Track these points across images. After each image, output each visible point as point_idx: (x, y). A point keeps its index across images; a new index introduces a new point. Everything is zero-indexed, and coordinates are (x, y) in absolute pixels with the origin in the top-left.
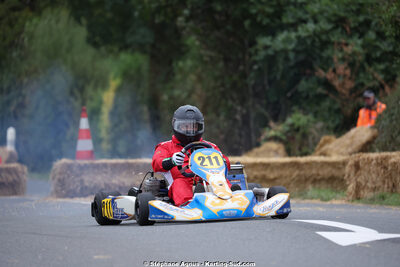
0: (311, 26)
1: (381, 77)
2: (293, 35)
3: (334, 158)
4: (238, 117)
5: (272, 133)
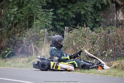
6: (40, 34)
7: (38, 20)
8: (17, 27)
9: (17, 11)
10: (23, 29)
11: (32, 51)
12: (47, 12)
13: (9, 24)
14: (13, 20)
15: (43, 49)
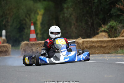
4: (90, 23)
5: (103, 29)
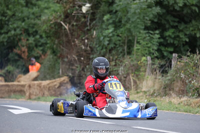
0: (13, 32)
1: (41, 52)
2: (6, 36)
3: (22, 83)
6: (141, 63)
7: (140, 44)
8: (112, 54)
9: (112, 32)
10: (120, 56)
11: (131, 85)
12: (151, 34)
13: (102, 49)
14: (108, 44)
15: (144, 83)
